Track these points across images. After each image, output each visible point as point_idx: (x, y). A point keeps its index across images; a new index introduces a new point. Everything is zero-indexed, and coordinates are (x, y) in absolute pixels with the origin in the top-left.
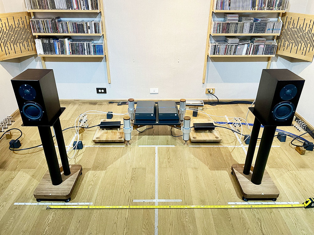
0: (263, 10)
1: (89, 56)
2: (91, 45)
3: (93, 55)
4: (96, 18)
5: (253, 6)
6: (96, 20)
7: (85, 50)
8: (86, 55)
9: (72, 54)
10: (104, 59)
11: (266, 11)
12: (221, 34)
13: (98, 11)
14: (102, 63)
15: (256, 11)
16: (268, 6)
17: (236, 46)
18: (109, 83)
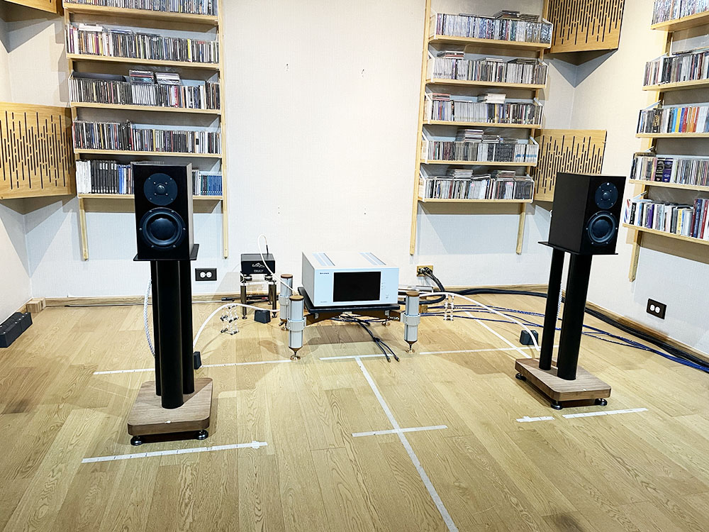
0: (507, 122)
3: (200, 195)
4: (208, 126)
5: (491, 115)
6: (211, 129)
10: (220, 205)
11: (510, 125)
12: (441, 162)
13: (218, 112)
14: (214, 216)
15: (496, 124)
16: (514, 118)
17: (469, 183)
18: (226, 258)
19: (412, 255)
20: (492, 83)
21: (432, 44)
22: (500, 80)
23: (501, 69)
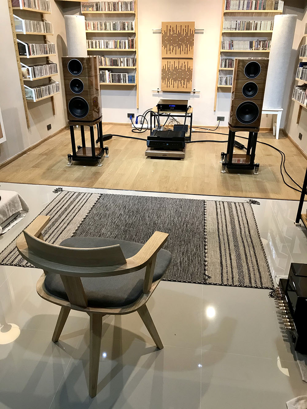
0: (259, 50)
1: (125, 84)
2: (127, 75)
3: (128, 83)
4: (131, 55)
5: (251, 47)
6: (132, 57)
7: (121, 79)
8: (122, 83)
9: (112, 82)
10: (135, 87)
11: (261, 51)
12: (227, 69)
13: (134, 50)
14: (133, 92)
15: (254, 51)
16: (263, 47)
18: (138, 109)
19: (215, 111)
20: (252, 31)
21: (225, 14)
22: (256, 29)
23: (257, 24)
